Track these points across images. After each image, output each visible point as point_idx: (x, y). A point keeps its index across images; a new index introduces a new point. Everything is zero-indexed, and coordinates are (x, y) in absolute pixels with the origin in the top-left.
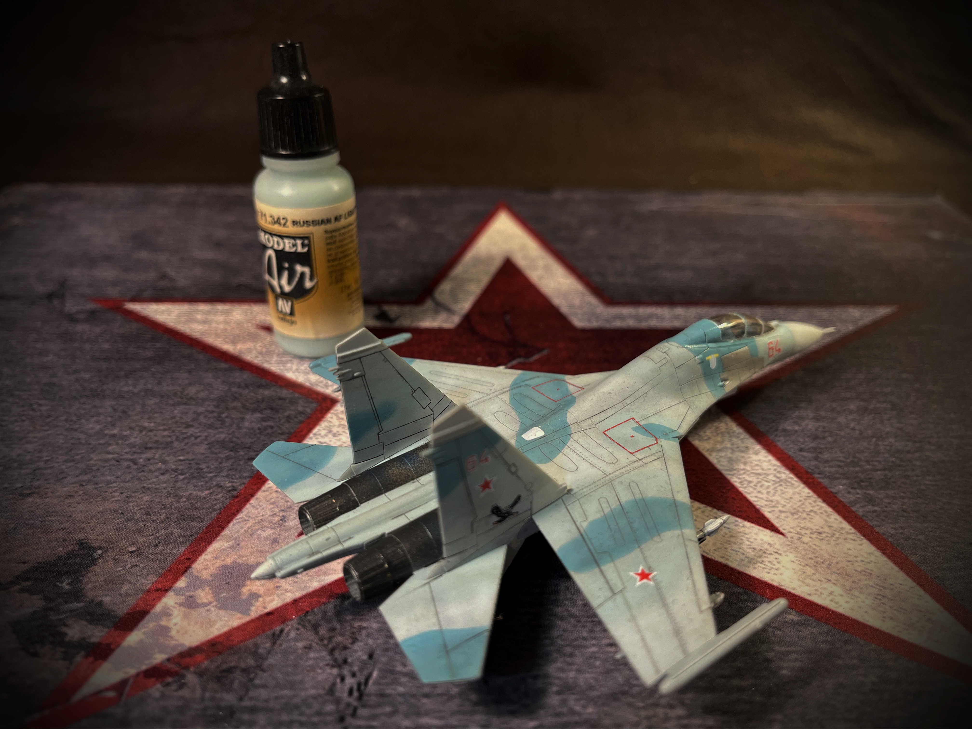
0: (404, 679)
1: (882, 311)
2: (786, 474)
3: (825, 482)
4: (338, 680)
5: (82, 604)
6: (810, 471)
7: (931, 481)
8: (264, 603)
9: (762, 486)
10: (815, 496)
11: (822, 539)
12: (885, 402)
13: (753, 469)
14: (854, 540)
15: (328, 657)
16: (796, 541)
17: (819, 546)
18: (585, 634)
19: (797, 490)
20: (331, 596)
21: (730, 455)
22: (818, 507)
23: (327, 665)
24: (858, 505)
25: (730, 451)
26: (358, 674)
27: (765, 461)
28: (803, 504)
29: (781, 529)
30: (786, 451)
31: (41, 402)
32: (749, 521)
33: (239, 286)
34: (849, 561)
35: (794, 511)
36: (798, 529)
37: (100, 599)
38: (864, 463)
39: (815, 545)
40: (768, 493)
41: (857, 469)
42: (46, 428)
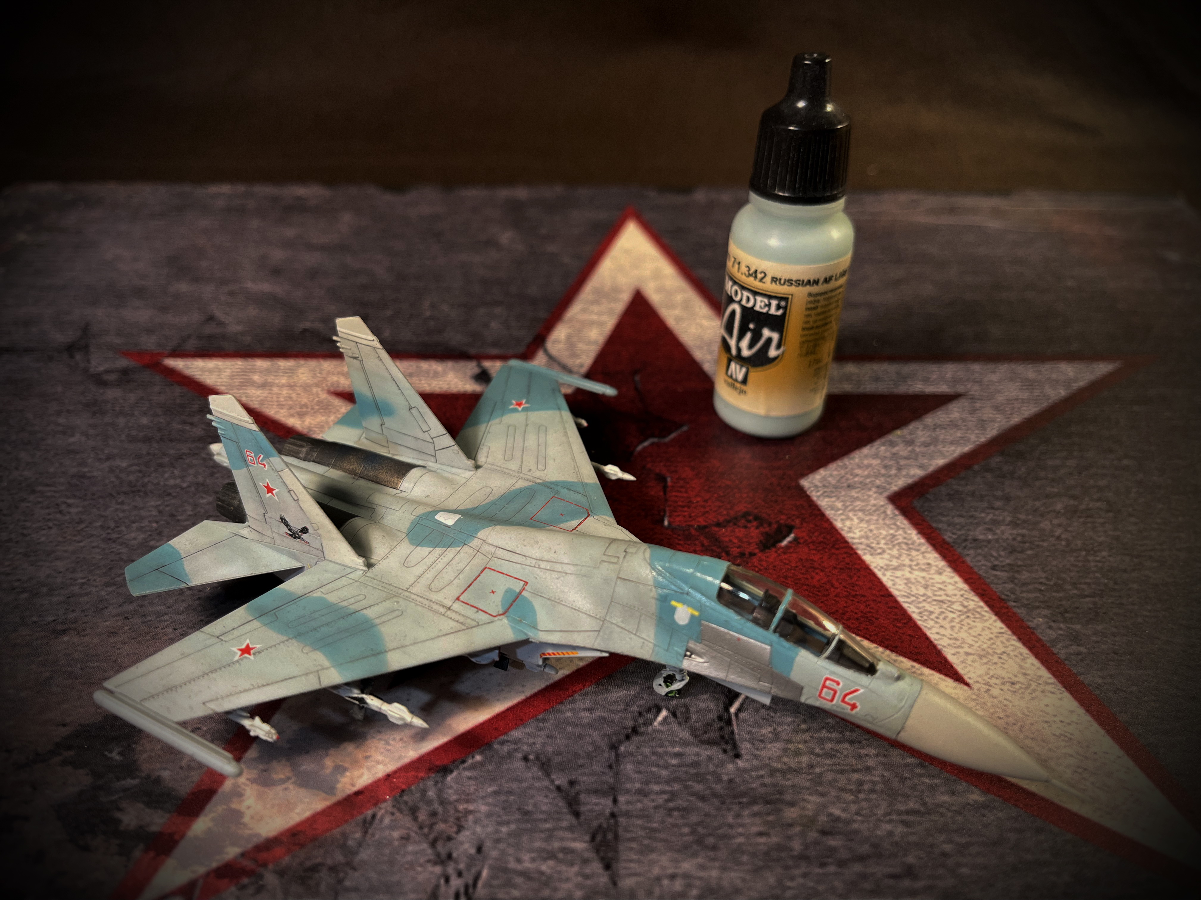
0: (519, 880)
1: (1103, 368)
2: (975, 602)
3: (1021, 612)
4: (442, 881)
5: (136, 781)
6: (1003, 597)
7: (1150, 611)
8: (352, 779)
9: (945, 619)
10: (1009, 633)
11: (1015, 692)
12: (1099, 500)
13: (935, 595)
14: (1053, 693)
15: (429, 851)
16: (983, 694)
17: (1011, 702)
18: (730, 820)
19: (987, 624)
20: (430, 770)
21: (908, 575)
22: (1012, 648)
23: (428, 861)
24: (1060, 645)
25: (908, 569)
26: (465, 873)
27: (950, 583)
28: (994, 644)
29: (966, 678)
30: (976, 569)
31: (69, 501)
32: (928, 667)
33: (305, 331)
34: (1046, 722)
35: (982, 653)
36: (986, 678)
37: (158, 774)
38: (1069, 587)
39: (1006, 699)
40: (953, 627)
41: (1061, 595)
42: (78, 538)
